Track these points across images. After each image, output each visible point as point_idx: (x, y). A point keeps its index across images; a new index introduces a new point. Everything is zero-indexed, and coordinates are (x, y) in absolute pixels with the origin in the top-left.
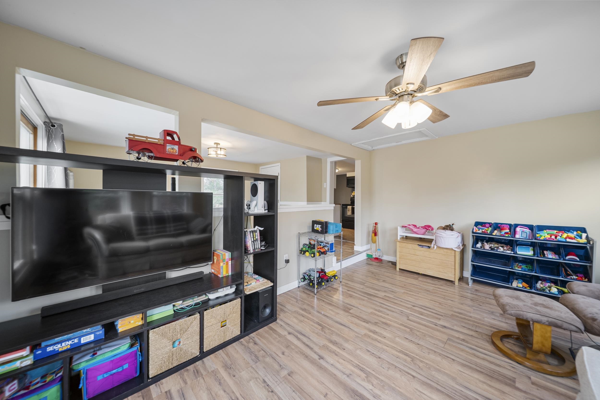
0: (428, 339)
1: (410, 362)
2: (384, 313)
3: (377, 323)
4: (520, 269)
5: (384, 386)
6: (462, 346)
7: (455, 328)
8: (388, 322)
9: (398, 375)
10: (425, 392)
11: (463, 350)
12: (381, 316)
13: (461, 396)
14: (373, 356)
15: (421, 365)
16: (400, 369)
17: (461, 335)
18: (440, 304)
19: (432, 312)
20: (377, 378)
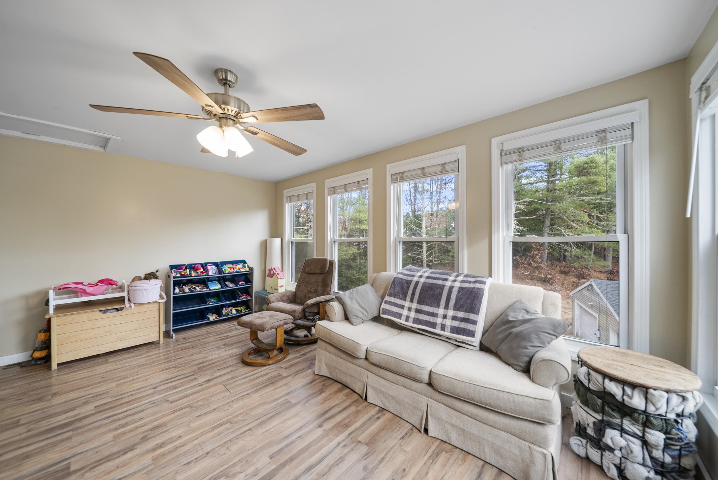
0: (213, 399)
1: (232, 426)
2: (134, 422)
3: (145, 436)
4: (212, 303)
5: (248, 460)
6: (238, 382)
7: (216, 375)
8: (156, 423)
9: (241, 443)
10: (269, 428)
11: (243, 384)
12: (137, 428)
13: (280, 406)
14: (199, 460)
15: (240, 418)
16: (236, 438)
17: (226, 376)
18: (175, 367)
19: (181, 379)
20: (234, 465)
